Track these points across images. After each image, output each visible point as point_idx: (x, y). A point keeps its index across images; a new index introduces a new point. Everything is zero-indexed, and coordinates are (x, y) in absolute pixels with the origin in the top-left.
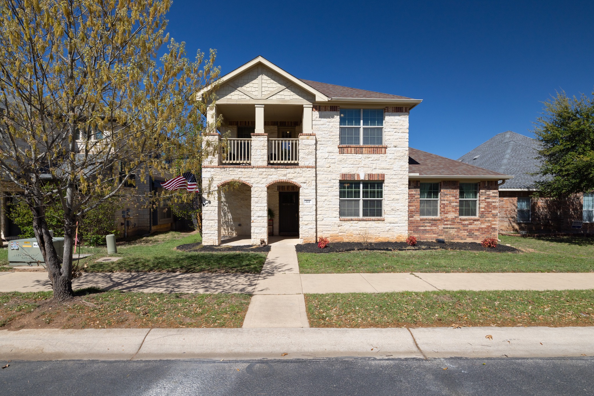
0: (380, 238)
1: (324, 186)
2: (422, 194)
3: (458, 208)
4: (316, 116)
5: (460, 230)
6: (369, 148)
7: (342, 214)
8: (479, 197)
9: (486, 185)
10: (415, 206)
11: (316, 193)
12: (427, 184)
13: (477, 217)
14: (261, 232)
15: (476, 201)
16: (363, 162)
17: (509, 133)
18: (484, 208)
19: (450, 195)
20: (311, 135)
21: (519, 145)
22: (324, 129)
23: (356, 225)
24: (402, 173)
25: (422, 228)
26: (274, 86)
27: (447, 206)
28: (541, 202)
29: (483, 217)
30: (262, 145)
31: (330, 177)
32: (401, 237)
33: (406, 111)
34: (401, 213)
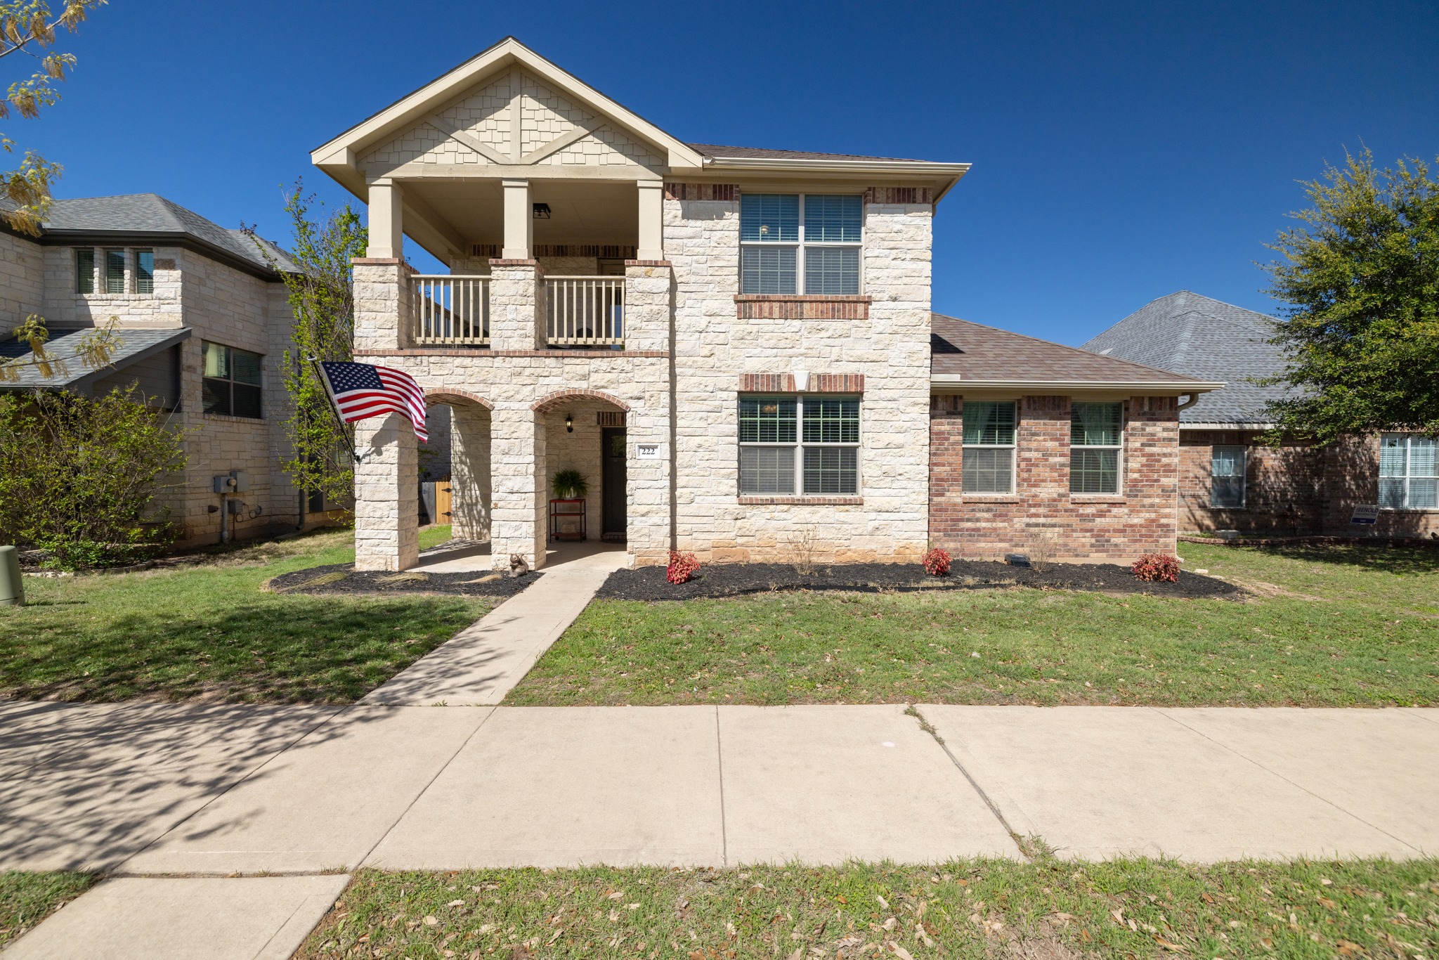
0: (849, 553)
1: (697, 407)
2: (968, 432)
3: (1067, 470)
4: (674, 212)
5: (1073, 531)
6: (822, 302)
7: (745, 484)
8: (1126, 440)
9: (1146, 409)
10: (950, 465)
11: (673, 426)
12: (983, 405)
13: (1119, 496)
14: (517, 534)
15: (1116, 451)
16: (805, 343)
17: (1184, 295)
18: (1140, 471)
19: (1044, 434)
20: (656, 264)
21: (1211, 322)
22: (697, 250)
23: (783, 515)
24: (912, 371)
25: (969, 525)
26: (556, 126)
27: (1037, 466)
28: (1270, 459)
29: (1136, 496)
30: (520, 292)
31: (711, 382)
32: (908, 551)
33: (925, 200)
34: (909, 484)
